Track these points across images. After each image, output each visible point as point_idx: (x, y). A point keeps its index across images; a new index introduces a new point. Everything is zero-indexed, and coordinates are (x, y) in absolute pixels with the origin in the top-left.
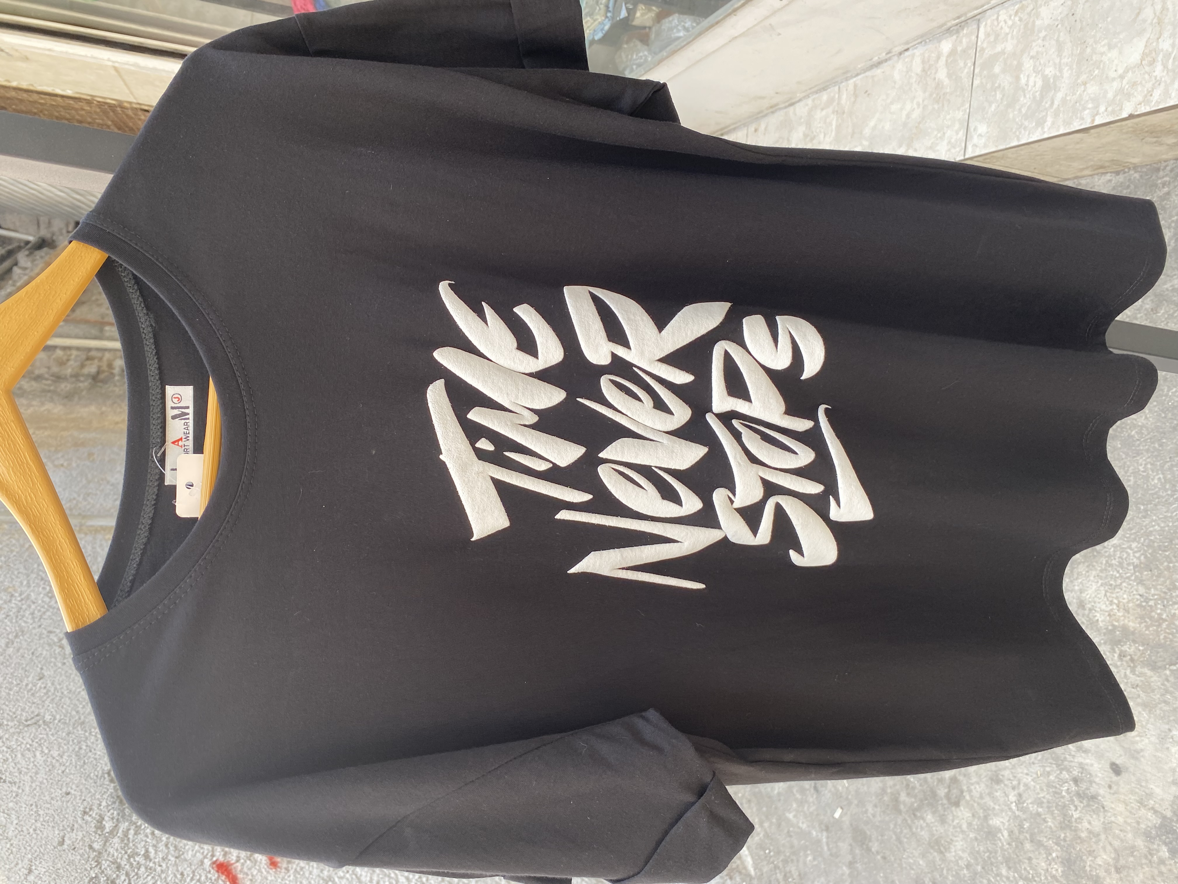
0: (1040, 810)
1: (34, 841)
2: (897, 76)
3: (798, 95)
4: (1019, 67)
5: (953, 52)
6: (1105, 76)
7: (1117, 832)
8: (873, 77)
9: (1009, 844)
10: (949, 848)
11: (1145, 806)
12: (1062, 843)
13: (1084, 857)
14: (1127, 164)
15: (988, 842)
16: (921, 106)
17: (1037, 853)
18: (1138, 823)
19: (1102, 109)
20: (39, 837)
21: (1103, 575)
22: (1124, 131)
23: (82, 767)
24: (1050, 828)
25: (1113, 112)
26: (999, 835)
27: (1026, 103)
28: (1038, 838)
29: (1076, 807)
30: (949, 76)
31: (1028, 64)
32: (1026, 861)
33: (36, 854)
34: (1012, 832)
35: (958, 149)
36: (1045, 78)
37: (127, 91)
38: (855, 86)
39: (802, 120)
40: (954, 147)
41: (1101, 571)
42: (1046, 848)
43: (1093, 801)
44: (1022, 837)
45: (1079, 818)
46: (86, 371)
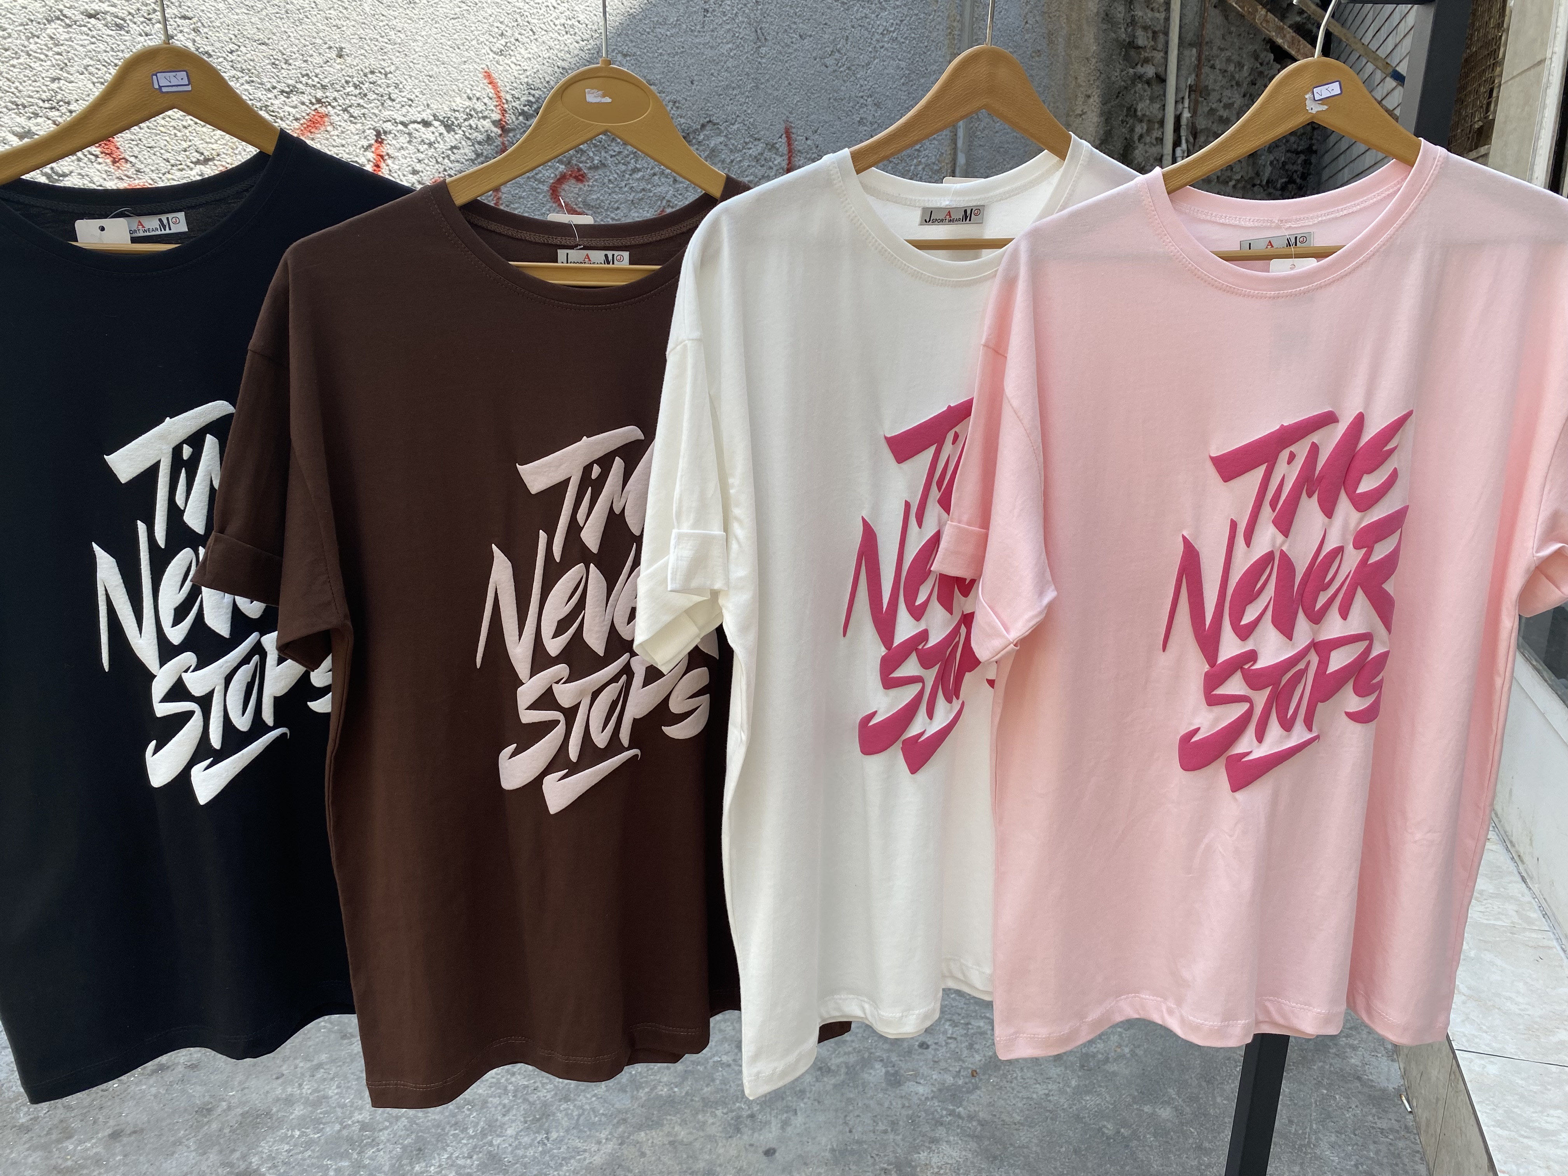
0: (718, 1082)
3: (1536, 886)
7: (709, 1146)
13: (678, 1116)
16: (1521, 1013)
21: (969, 1164)
23: (716, 92)
29: (726, 1114)
37: (1515, 74)
38: (1550, 949)
39: (1502, 890)
41: (972, 1162)
43: (735, 1129)
45: (716, 1116)
46: (1140, 33)
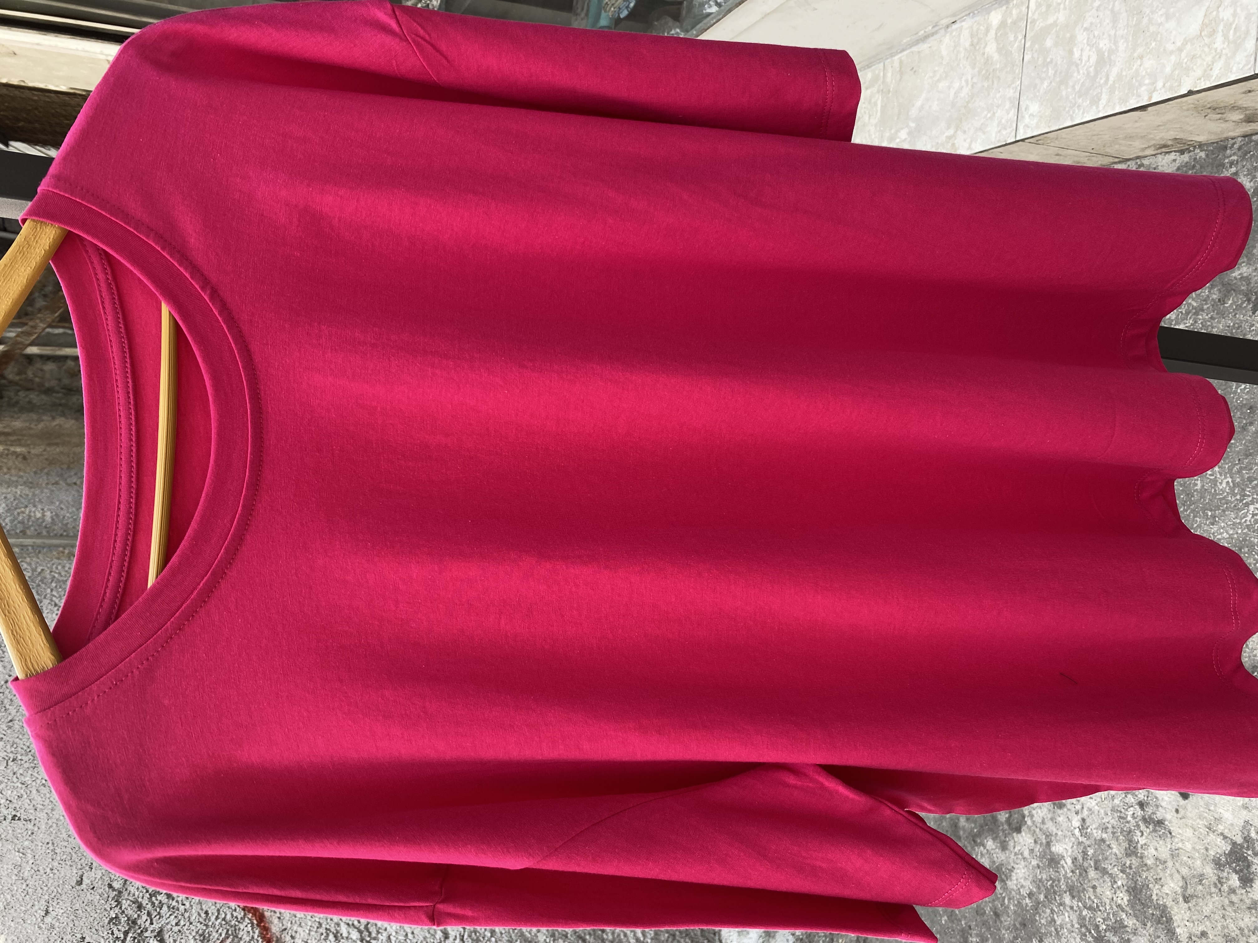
0: (1104, 836)
1: (51, 881)
2: (944, 52)
4: (1073, 38)
5: (1003, 25)
6: (1162, 50)
7: (1185, 858)
8: (919, 52)
9: (1072, 872)
10: (1010, 876)
11: (1214, 832)
12: (1128, 870)
13: (1151, 886)
14: (1191, 143)
15: (1051, 870)
16: (970, 84)
17: (1101, 881)
18: (1207, 849)
19: (1160, 84)
20: (56, 876)
22: (1184, 108)
24: (1116, 855)
25: (1171, 88)
26: (1062, 862)
27: (1080, 80)
28: (1103, 865)
29: (1142, 832)
30: (999, 50)
31: (1081, 37)
32: (1091, 890)
33: (53, 895)
34: (1076, 859)
35: (1009, 130)
36: (1100, 53)
38: (901, 62)
40: (1005, 129)
42: (1111, 875)
43: (1160, 826)
44: (1086, 864)
45: (1145, 844)
